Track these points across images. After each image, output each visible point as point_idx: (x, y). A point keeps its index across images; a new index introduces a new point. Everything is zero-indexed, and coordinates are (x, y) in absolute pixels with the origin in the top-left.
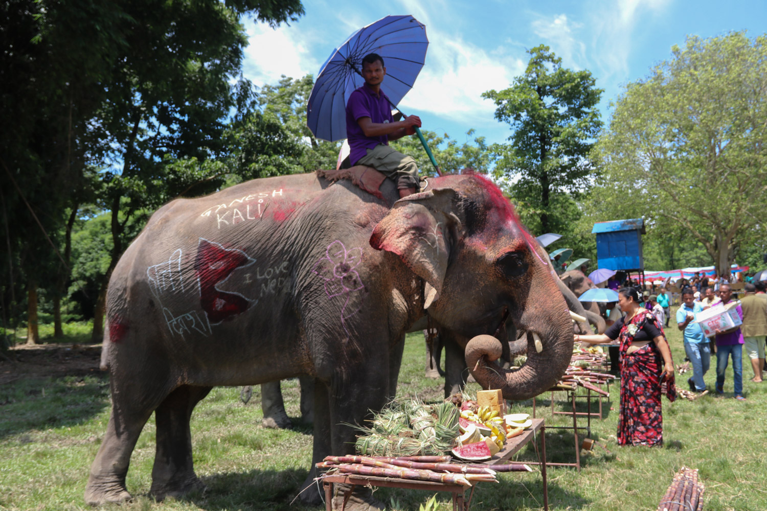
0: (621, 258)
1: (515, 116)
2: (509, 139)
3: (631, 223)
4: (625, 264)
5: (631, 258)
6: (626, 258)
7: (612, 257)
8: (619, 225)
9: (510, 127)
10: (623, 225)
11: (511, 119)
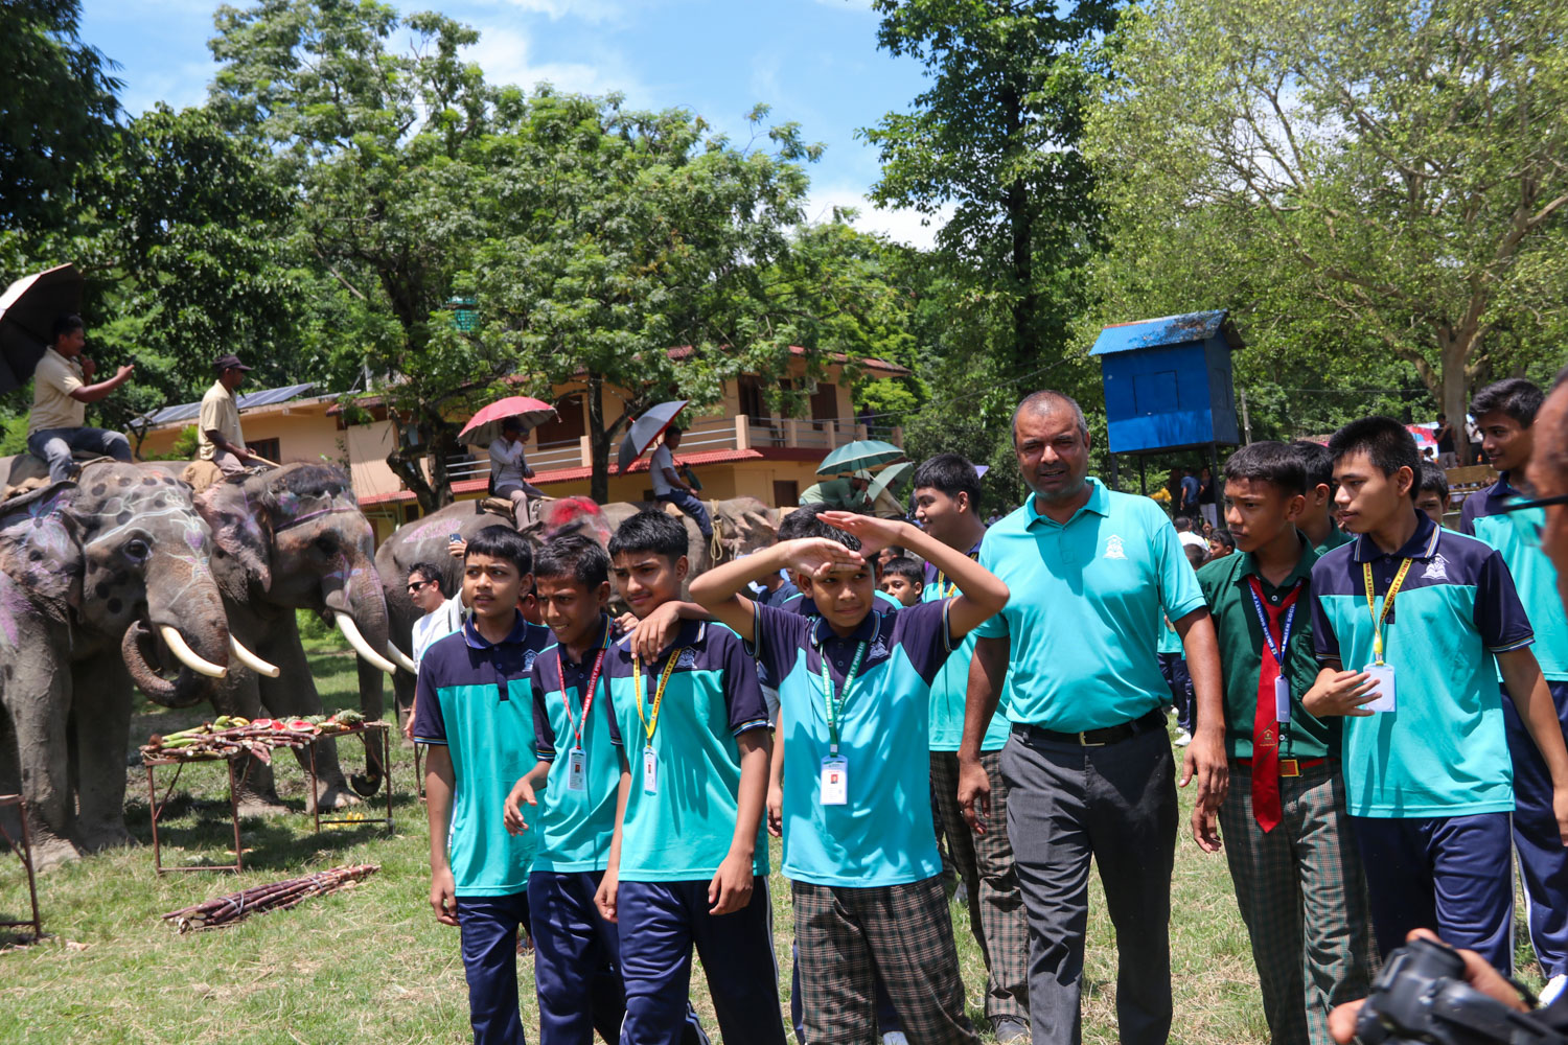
0: (1167, 417)
1: (935, 36)
2: (918, 103)
3: (1192, 323)
4: (1177, 429)
5: (1191, 414)
6: (1181, 415)
7: (1144, 415)
8: (1161, 330)
9: (924, 68)
10: (1171, 330)
11: (926, 46)
